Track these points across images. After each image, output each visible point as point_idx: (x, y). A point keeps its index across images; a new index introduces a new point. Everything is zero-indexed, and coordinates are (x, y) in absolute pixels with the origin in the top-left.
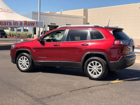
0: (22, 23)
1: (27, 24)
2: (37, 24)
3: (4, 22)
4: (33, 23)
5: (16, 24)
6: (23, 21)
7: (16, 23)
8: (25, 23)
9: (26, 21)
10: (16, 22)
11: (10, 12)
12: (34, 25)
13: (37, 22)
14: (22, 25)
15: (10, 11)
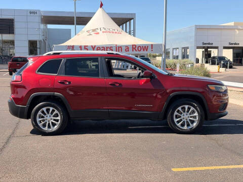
0: (128, 48)
1: (136, 49)
2: (152, 48)
3: (102, 47)
4: (145, 47)
5: (120, 51)
6: (130, 45)
7: (120, 49)
8: (133, 47)
9: (135, 45)
10: (119, 47)
11: (116, 33)
12: (147, 50)
13: (152, 45)
14: (128, 51)
15: (116, 31)
